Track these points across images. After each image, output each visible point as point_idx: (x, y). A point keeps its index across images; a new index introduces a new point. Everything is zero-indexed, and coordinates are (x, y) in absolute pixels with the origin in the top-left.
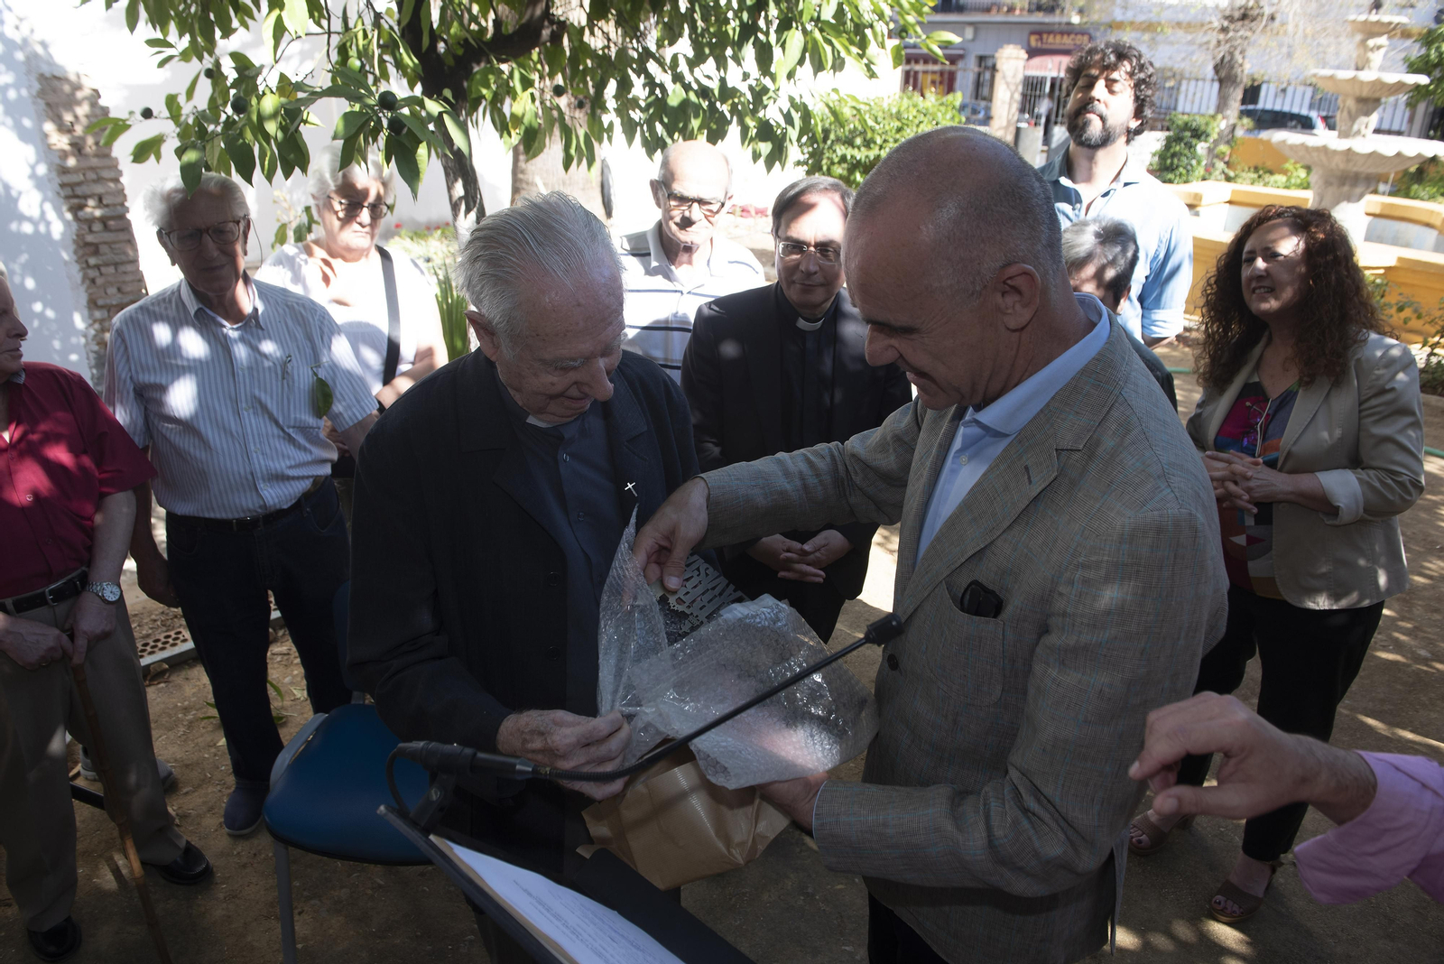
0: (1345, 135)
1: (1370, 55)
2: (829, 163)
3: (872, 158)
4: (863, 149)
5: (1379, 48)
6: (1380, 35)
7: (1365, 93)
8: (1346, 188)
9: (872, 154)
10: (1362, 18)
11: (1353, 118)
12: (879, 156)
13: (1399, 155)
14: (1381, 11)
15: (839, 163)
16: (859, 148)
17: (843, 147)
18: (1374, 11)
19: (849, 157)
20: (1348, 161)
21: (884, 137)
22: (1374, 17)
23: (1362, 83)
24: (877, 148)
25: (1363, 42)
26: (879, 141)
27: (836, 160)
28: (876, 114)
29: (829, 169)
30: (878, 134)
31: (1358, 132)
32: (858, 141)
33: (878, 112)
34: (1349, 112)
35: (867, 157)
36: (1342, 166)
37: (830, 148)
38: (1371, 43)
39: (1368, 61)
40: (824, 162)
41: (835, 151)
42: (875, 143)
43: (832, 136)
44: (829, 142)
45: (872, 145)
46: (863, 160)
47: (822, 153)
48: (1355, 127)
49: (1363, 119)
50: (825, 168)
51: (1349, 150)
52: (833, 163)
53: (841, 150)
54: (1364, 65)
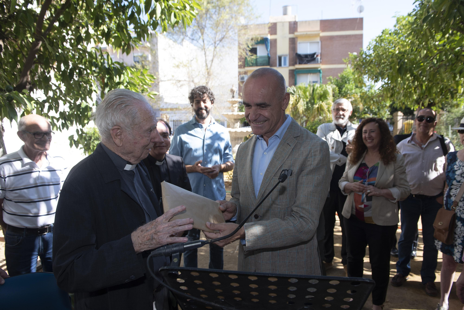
0: (233, 128)
1: (234, 109)
5: (236, 107)
6: (235, 104)
7: (236, 117)
8: (237, 141)
10: (231, 100)
11: (234, 124)
13: (247, 131)
14: (235, 98)
18: (233, 98)
20: (236, 134)
22: (233, 100)
23: (234, 115)
25: (232, 106)
31: (236, 127)
34: (233, 123)
36: (235, 136)
37: (93, 142)
38: (234, 105)
39: (234, 110)
41: (94, 143)
43: (93, 138)
44: (92, 140)
47: (90, 144)
48: (235, 126)
49: (236, 124)
51: (236, 131)
54: (233, 111)
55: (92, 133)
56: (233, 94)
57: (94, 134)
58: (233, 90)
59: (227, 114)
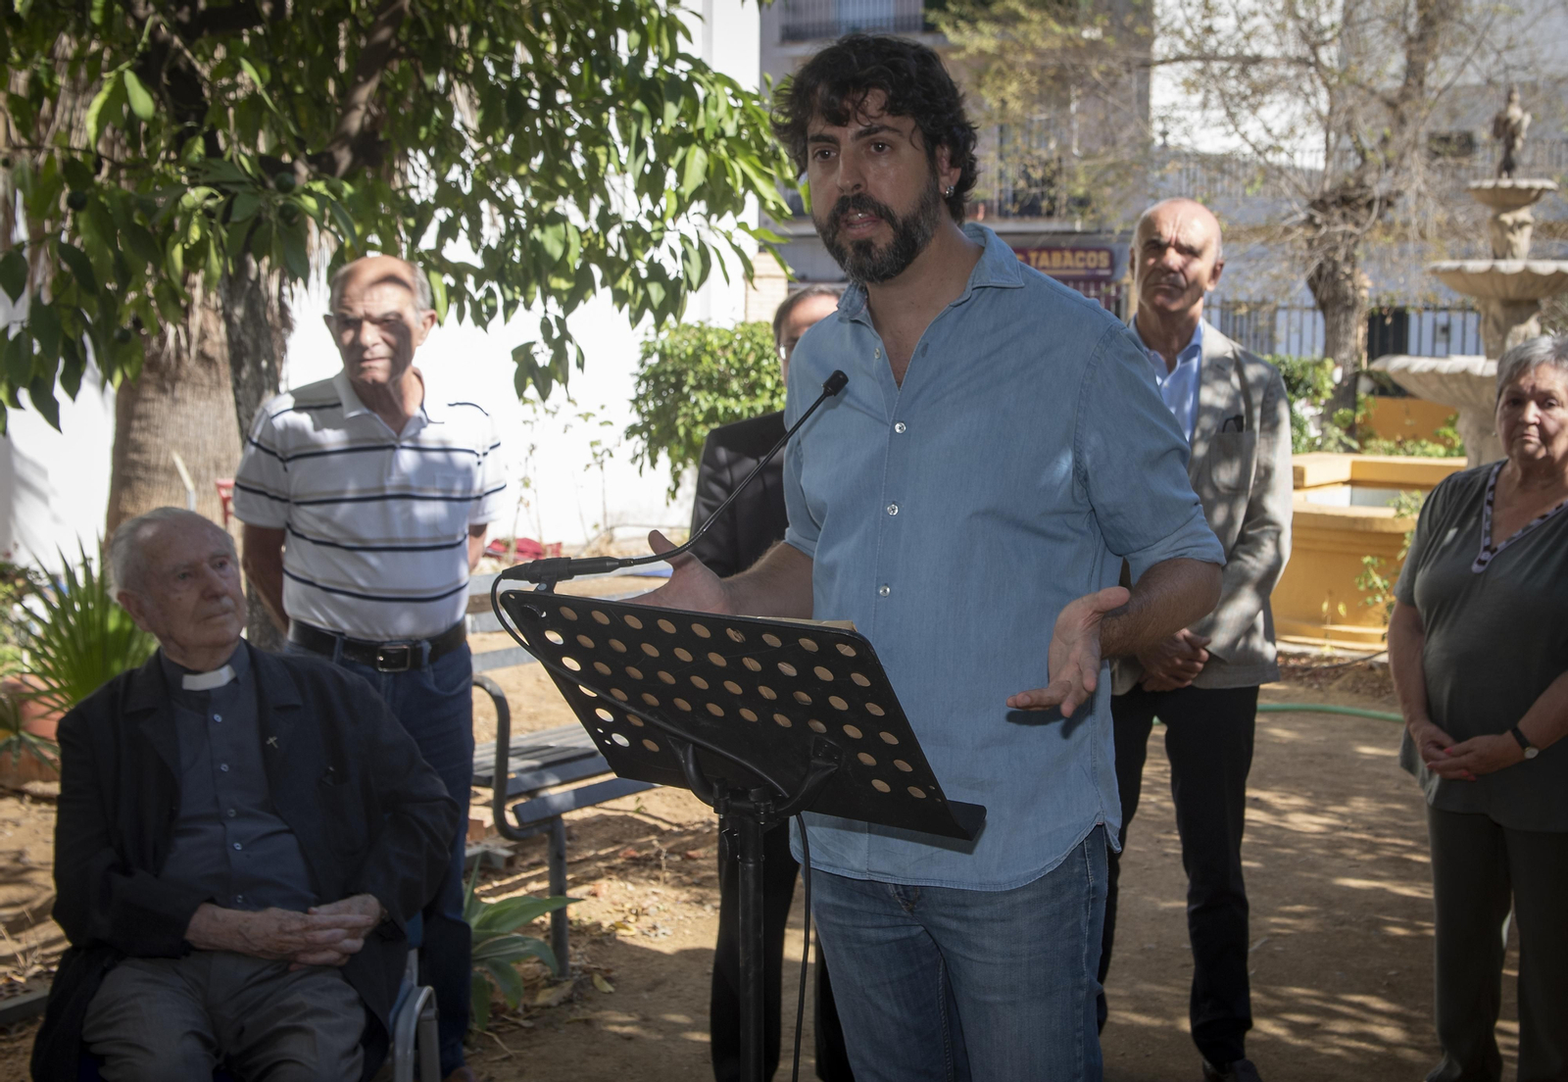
1: (1511, 237)
2: (689, 420)
3: (760, 410)
4: (743, 398)
5: (1521, 225)
6: (1517, 207)
7: (1512, 291)
9: (761, 404)
10: (1488, 184)
12: (771, 407)
15: (706, 422)
16: (737, 397)
17: (710, 398)
18: (1505, 175)
19: (721, 411)
21: (776, 377)
22: (1506, 183)
23: (1503, 276)
24: (768, 395)
25: (1497, 218)
26: (769, 383)
27: (700, 418)
28: (761, 342)
29: (688, 433)
30: (768, 373)
32: (735, 386)
33: (764, 338)
34: (1496, 323)
35: (751, 409)
38: (1508, 218)
39: (1509, 245)
40: (680, 421)
42: (763, 387)
43: (691, 380)
44: (686, 389)
45: (758, 392)
46: (746, 414)
50: (682, 431)
52: (696, 423)
53: (704, 400)
54: (1504, 251)
55: (690, 351)
56: (1510, 147)
57: (696, 358)
58: (1508, 121)
59: (1459, 271)
